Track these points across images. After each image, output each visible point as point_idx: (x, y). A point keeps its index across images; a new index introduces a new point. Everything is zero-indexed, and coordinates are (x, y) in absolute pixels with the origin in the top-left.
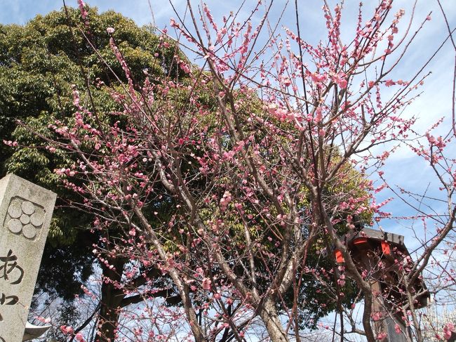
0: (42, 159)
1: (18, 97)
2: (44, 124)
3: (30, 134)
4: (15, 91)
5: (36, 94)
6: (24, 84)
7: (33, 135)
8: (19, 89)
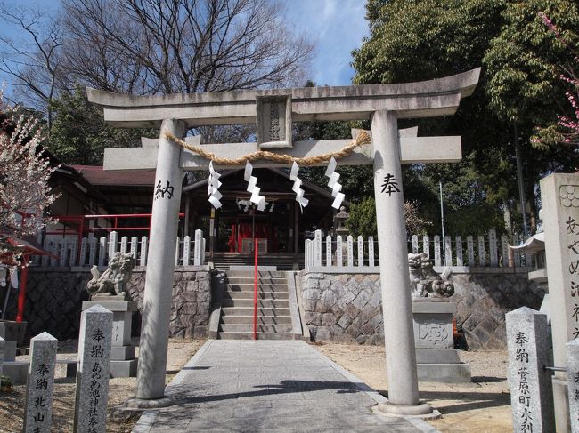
0: (521, 75)
1: (473, 22)
2: (509, 40)
3: (500, 55)
4: (468, 18)
5: (489, 12)
6: (474, 8)
7: (503, 55)
8: (471, 13)
